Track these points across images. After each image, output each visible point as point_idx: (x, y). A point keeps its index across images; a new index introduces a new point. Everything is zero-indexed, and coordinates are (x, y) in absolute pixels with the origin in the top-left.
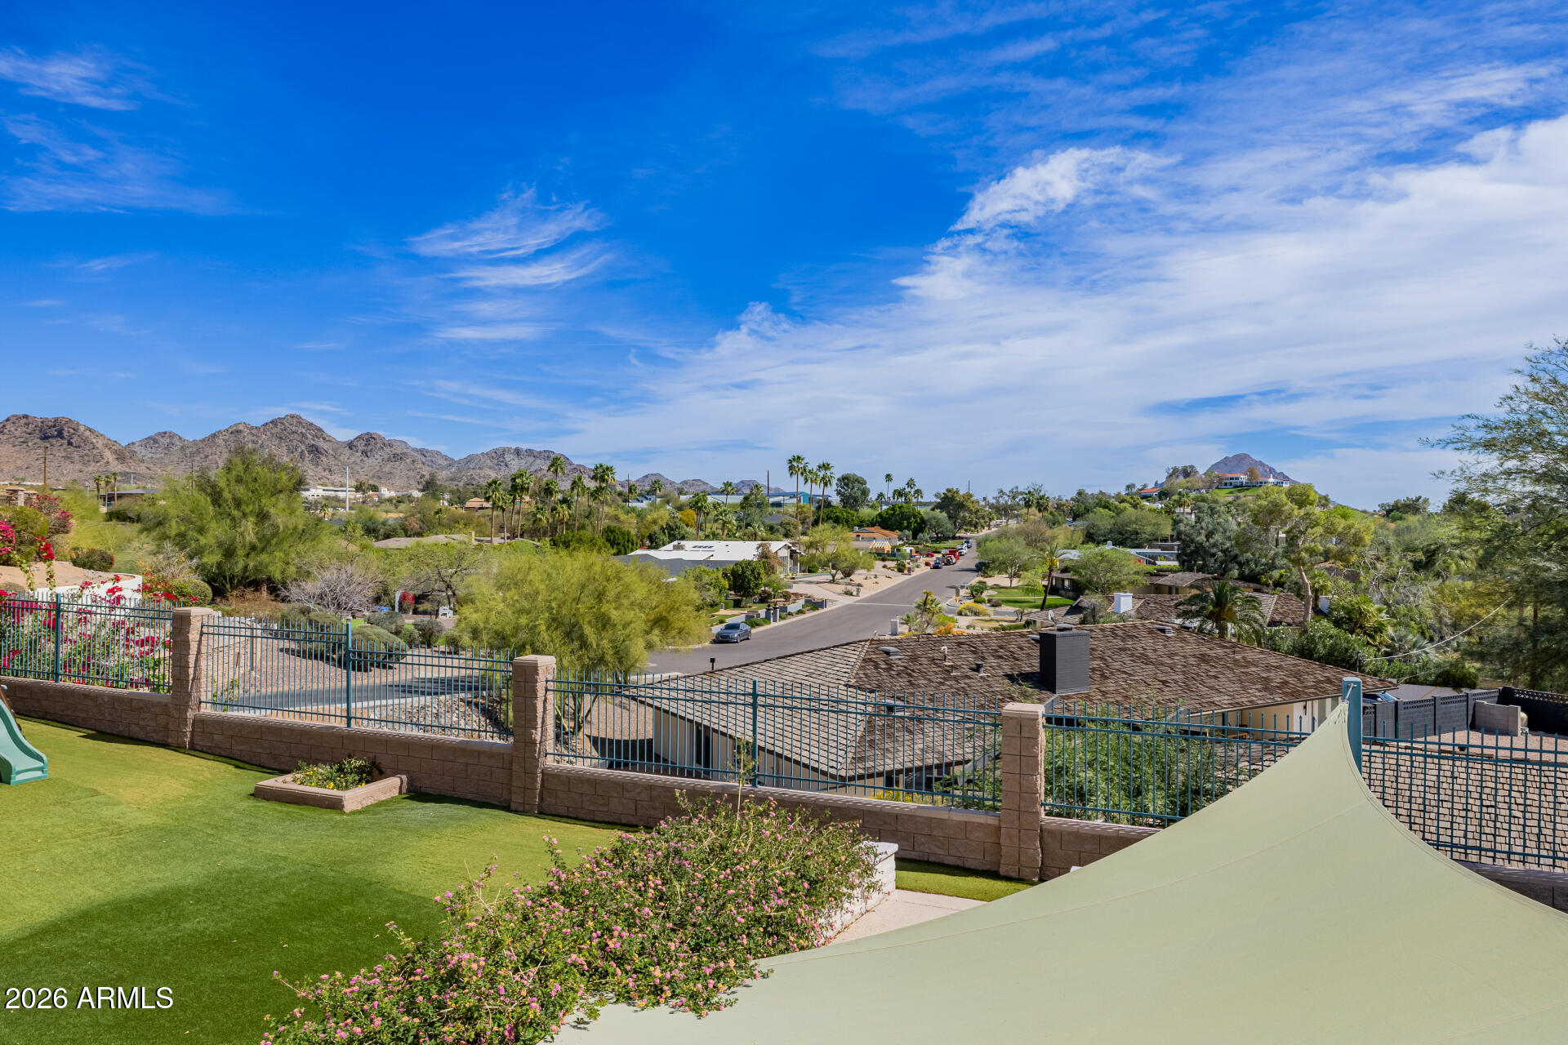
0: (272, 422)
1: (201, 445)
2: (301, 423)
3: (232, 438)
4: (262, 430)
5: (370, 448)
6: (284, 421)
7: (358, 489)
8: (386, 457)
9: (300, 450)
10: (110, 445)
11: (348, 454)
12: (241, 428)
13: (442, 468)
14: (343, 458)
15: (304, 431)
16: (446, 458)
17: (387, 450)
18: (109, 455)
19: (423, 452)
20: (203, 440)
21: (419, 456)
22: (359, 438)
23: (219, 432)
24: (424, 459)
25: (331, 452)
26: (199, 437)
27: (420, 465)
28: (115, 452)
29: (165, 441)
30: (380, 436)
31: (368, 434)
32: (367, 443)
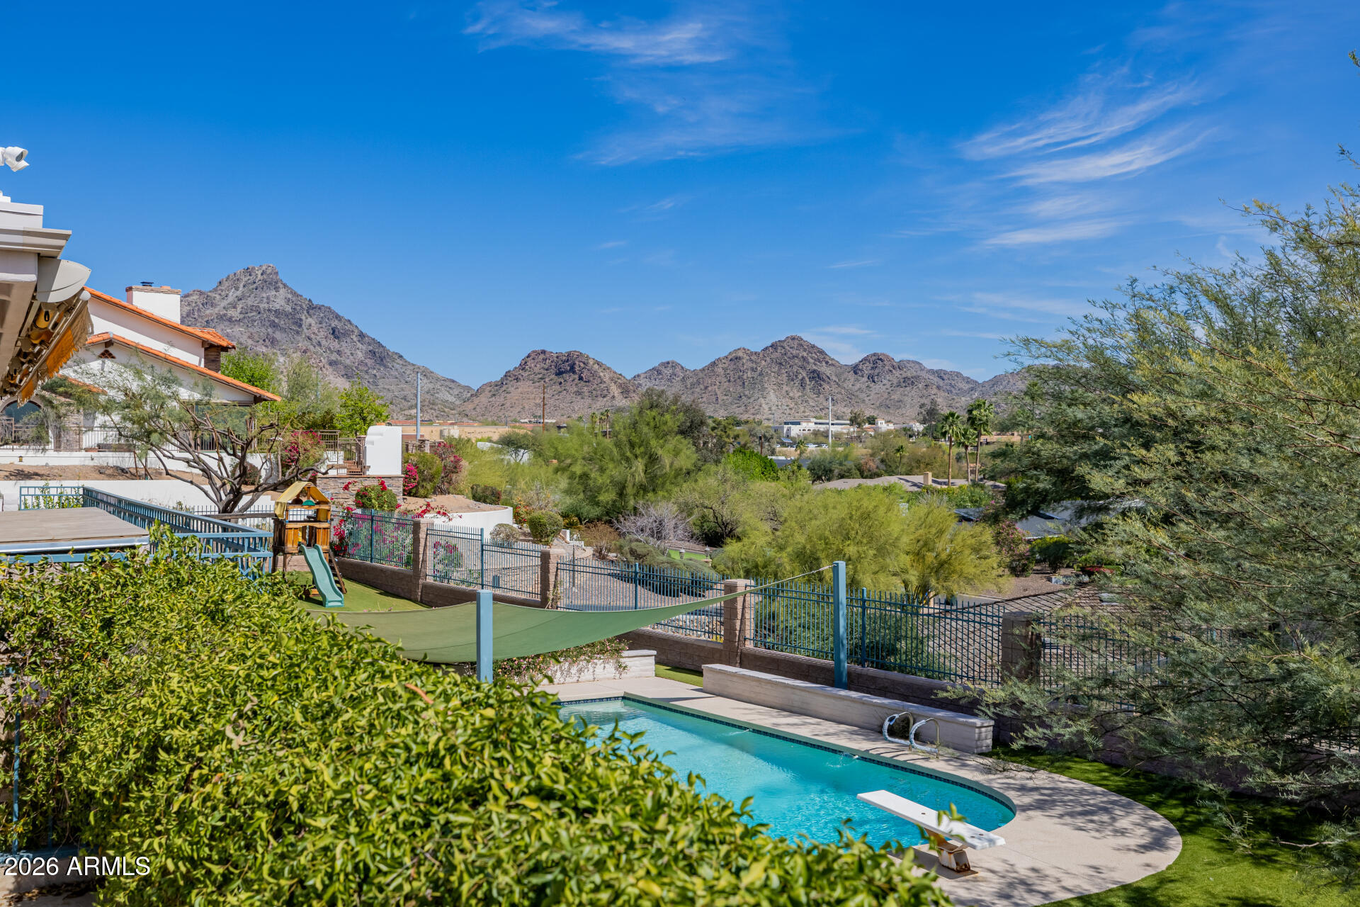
0: (772, 346)
1: (701, 375)
2: (801, 345)
3: (732, 367)
4: (761, 356)
5: (877, 371)
6: (785, 345)
7: (854, 421)
8: (895, 381)
9: (800, 377)
10: (616, 378)
11: (852, 380)
12: (740, 354)
13: (962, 393)
14: (848, 385)
15: (805, 354)
16: (968, 380)
17: (897, 373)
18: (615, 390)
19: (940, 374)
20: (703, 370)
21: (936, 380)
22: (865, 360)
23: (719, 359)
24: (941, 383)
25: (834, 378)
26: (699, 367)
27: (935, 391)
28: (620, 386)
29: (668, 372)
30: (888, 357)
31: (874, 355)
32: (874, 366)
